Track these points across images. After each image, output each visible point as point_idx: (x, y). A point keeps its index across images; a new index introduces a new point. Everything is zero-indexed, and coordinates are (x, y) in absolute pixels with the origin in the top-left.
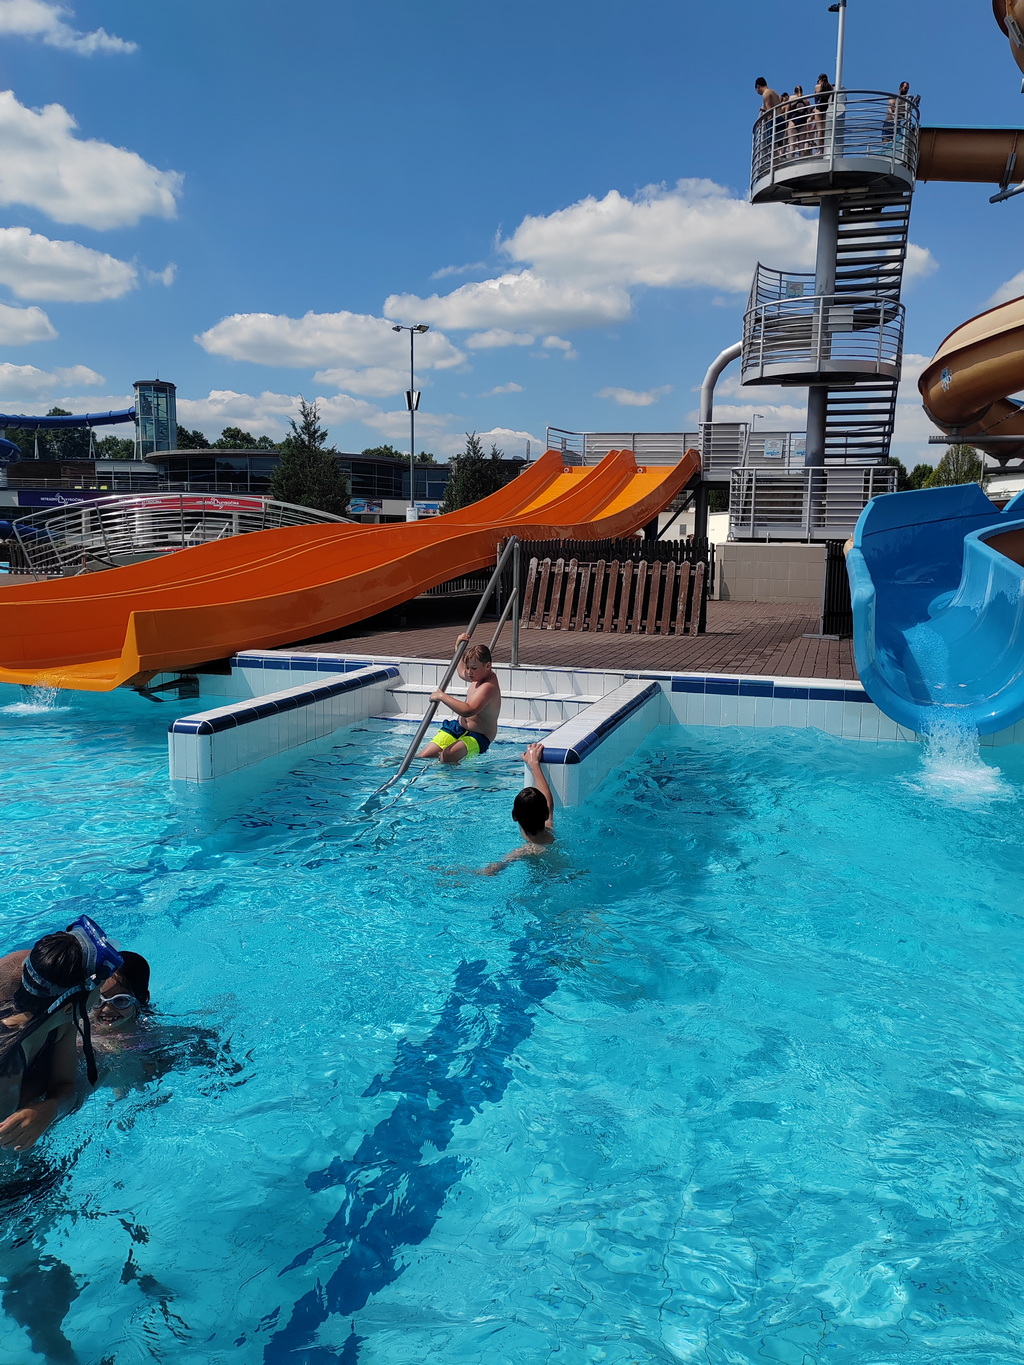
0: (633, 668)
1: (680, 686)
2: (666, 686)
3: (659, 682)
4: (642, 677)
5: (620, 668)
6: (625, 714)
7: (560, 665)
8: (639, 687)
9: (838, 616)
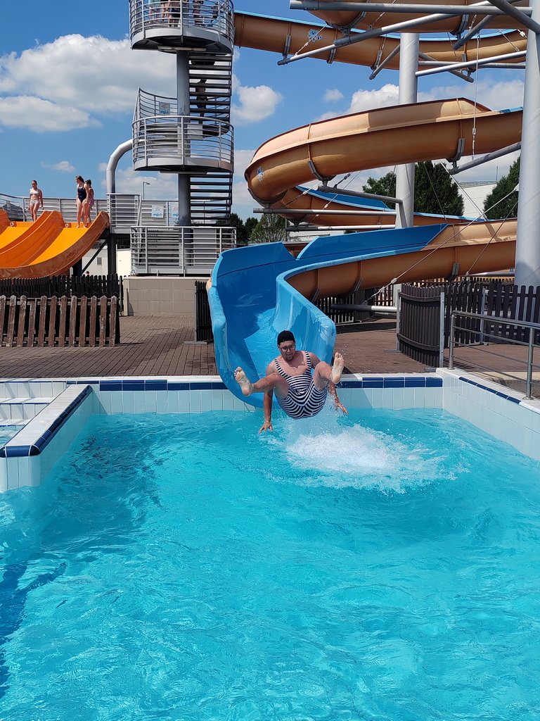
0: (72, 376)
1: (105, 387)
2: (96, 387)
3: (91, 385)
4: (79, 383)
5: (63, 377)
6: (69, 413)
7: (19, 377)
8: (77, 390)
9: (204, 329)
